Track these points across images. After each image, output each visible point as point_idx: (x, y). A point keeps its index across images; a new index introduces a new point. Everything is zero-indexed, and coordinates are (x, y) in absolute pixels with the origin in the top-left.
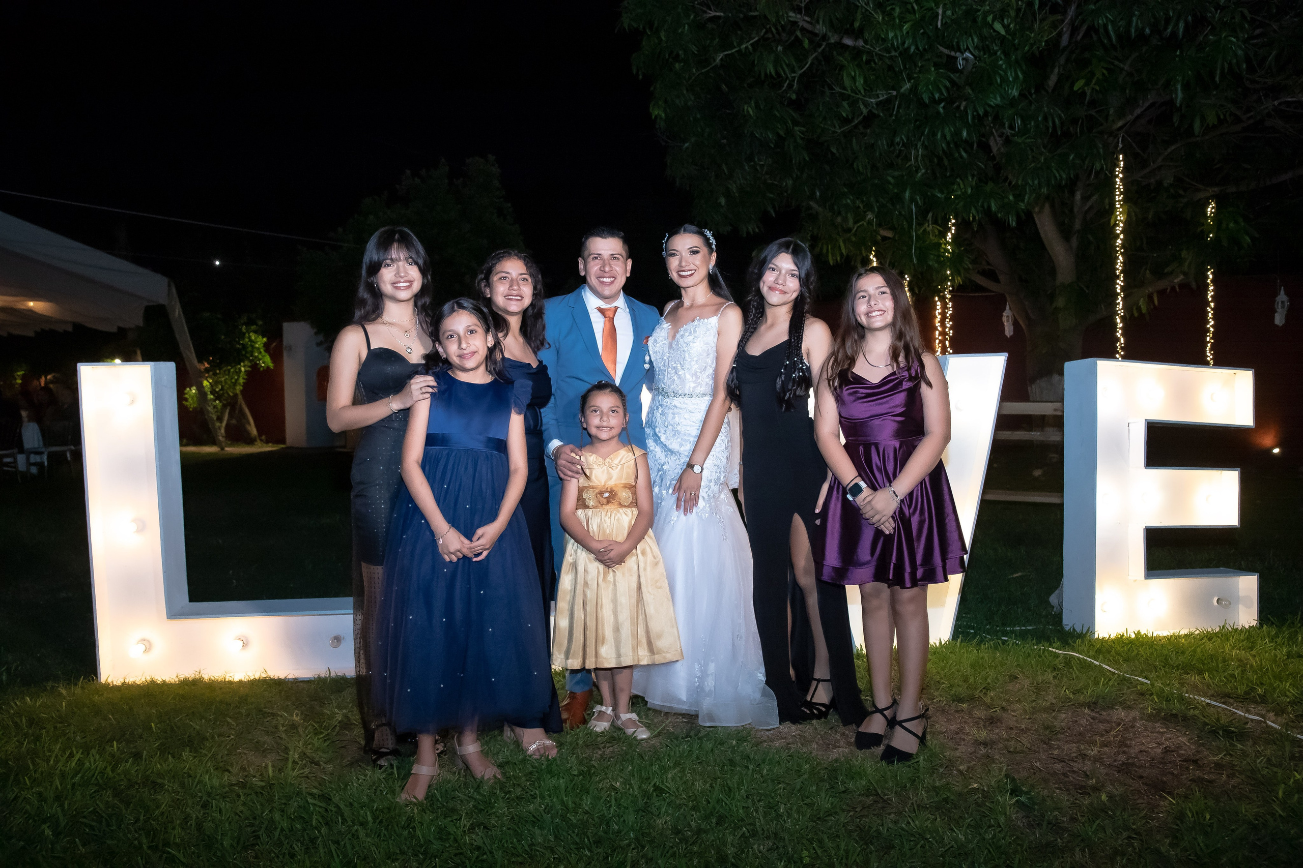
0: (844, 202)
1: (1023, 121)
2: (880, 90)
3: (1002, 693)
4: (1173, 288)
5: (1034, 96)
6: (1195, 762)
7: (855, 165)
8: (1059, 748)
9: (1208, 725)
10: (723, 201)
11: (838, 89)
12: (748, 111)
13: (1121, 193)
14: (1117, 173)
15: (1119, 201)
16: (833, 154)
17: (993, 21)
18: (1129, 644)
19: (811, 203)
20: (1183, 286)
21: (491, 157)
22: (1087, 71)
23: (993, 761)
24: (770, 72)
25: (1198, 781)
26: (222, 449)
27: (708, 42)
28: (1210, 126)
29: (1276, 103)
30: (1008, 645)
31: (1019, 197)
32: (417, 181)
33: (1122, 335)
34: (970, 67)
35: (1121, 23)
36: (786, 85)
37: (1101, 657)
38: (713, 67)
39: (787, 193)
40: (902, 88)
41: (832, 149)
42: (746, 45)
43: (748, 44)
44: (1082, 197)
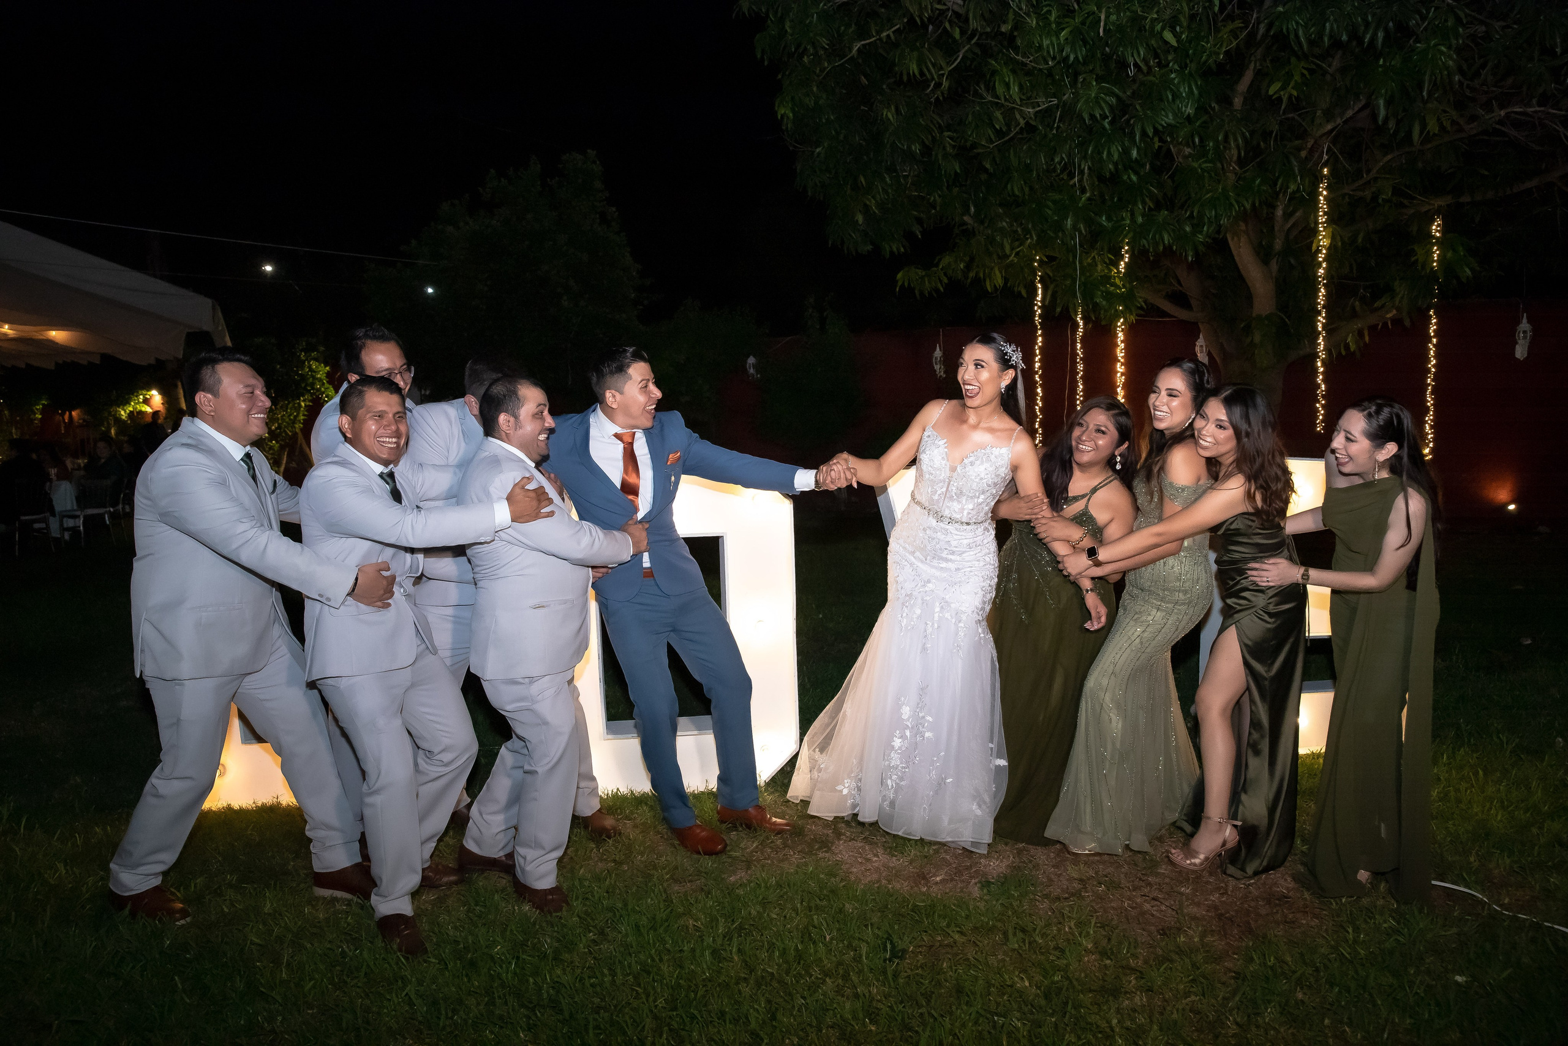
0: (1000, 225)
1: (1201, 140)
2: (1038, 98)
4: (1385, 324)
5: (1215, 110)
7: (1009, 186)
10: (860, 218)
11: (989, 97)
12: (886, 114)
13: (1325, 213)
14: (1321, 190)
15: (1324, 223)
16: (986, 169)
17: (1163, 29)
19: (966, 218)
20: (1396, 321)
21: (591, 153)
22: (1284, 72)
24: (913, 72)
27: (843, 28)
28: (1431, 134)
29: (1503, 113)
31: (1197, 227)
32: (504, 182)
33: (1323, 380)
35: (1312, 30)
36: (932, 85)
38: (849, 59)
39: (935, 208)
40: (1064, 95)
41: (984, 163)
42: (888, 33)
43: (890, 32)
44: (1284, 213)
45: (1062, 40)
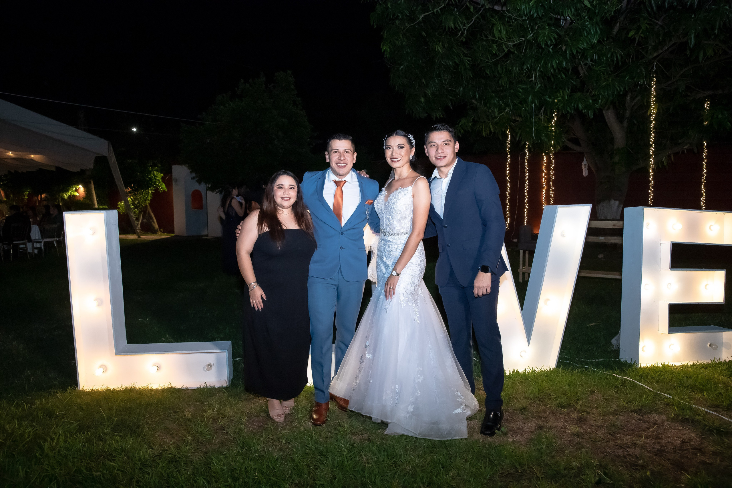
0: (493, 102)
1: (599, 57)
2: (515, 38)
3: (586, 402)
4: (683, 152)
5: (606, 42)
6: (700, 450)
7: (500, 82)
8: (620, 439)
9: (707, 426)
10: (422, 100)
11: (490, 37)
12: (438, 49)
13: (654, 97)
14: (652, 85)
15: (654, 101)
16: (486, 74)
18: (658, 372)
19: (473, 101)
20: (688, 150)
21: (289, 72)
22: (637, 25)
23: (583, 447)
24: (451, 26)
25: (703, 463)
26: (139, 237)
27: (415, 7)
28: (709, 56)
30: (589, 371)
31: (595, 101)
32: (248, 85)
33: (653, 179)
34: (568, 24)
36: (460, 34)
37: (643, 381)
38: (418, 22)
39: (459, 95)
40: (528, 36)
41: (486, 71)
42: (437, 9)
43: (438, 9)
44: (631, 98)
45: (531, 6)
